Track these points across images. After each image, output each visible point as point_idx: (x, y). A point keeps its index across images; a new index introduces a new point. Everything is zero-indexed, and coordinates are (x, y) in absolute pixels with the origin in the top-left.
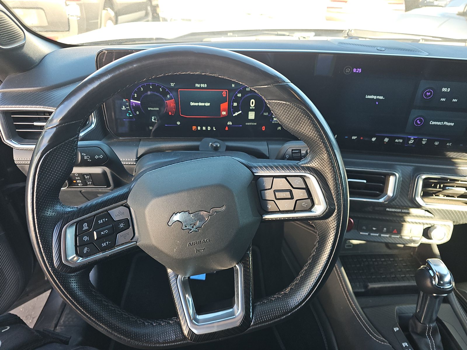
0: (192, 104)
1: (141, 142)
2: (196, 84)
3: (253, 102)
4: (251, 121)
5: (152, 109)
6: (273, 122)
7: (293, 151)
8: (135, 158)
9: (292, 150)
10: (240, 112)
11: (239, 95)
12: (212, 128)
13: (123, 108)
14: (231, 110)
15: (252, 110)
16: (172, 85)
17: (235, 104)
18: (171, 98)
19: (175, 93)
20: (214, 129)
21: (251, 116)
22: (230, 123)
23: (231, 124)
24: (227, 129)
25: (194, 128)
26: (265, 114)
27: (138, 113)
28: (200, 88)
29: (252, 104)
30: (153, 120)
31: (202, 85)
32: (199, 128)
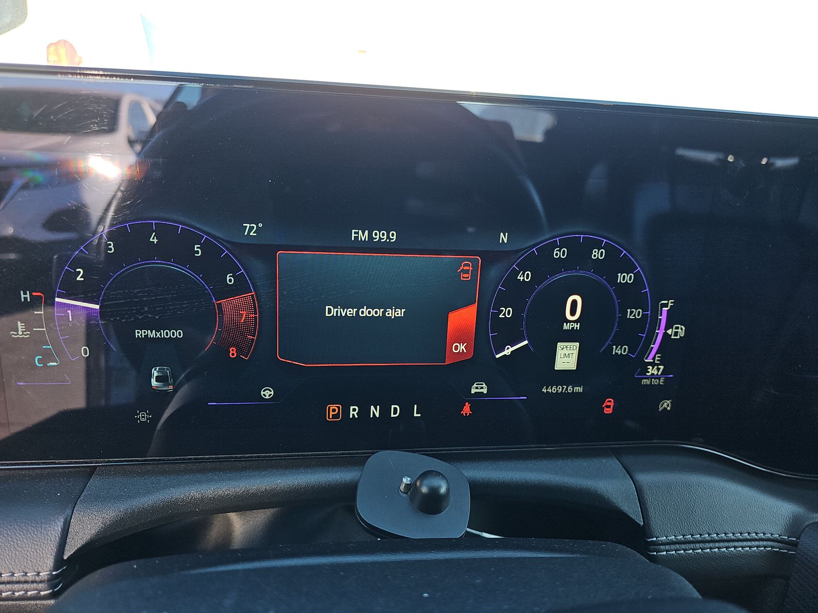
0: (332, 311)
1: (95, 482)
2: (354, 231)
3: (574, 303)
4: (566, 376)
5: (152, 334)
6: (645, 382)
8: (50, 562)
10: (526, 342)
11: (524, 277)
12: (406, 412)
13: (17, 330)
15: (569, 337)
16: (251, 229)
17: (507, 312)
18: (240, 288)
19: (258, 266)
20: (416, 415)
21: (566, 360)
22: (479, 388)
23: (485, 391)
24: (467, 410)
26: (617, 350)
27: (86, 351)
28: (371, 247)
29: (573, 313)
30: (154, 383)
31: (379, 236)
32: (354, 411)
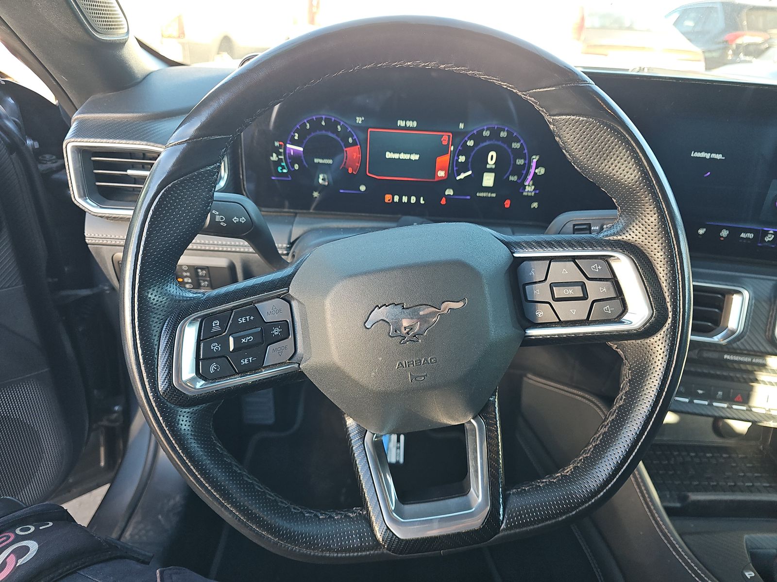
0: (389, 155)
1: (297, 219)
2: (399, 122)
3: (492, 156)
4: (487, 189)
5: (321, 161)
6: (525, 194)
7: (576, 227)
8: (286, 242)
9: (574, 225)
10: (470, 173)
11: (470, 143)
12: (418, 200)
13: (272, 156)
14: (455, 168)
15: (490, 170)
16: (359, 120)
17: (462, 159)
18: (354, 144)
19: (362, 136)
20: (422, 202)
21: (488, 181)
22: (449, 192)
23: (452, 194)
24: (443, 201)
25: (388, 198)
26: (512, 178)
27: (296, 167)
28: (406, 128)
29: (492, 159)
30: (321, 181)
31: (410, 124)
32: (396, 198)
